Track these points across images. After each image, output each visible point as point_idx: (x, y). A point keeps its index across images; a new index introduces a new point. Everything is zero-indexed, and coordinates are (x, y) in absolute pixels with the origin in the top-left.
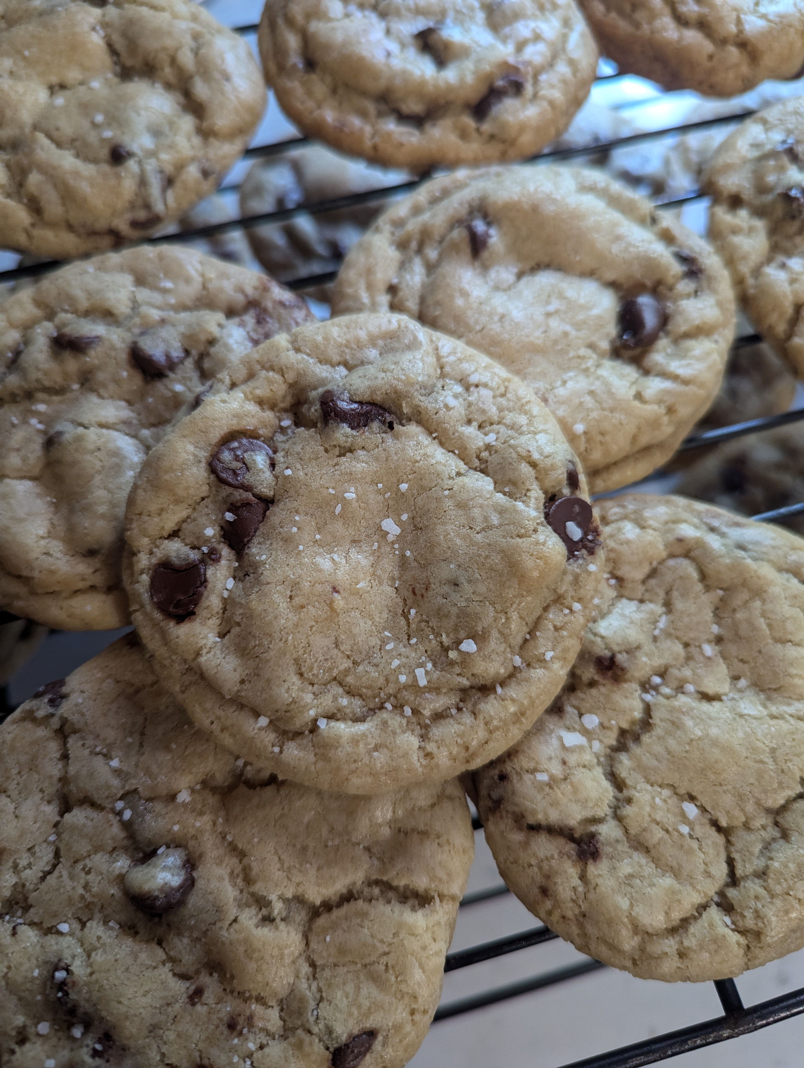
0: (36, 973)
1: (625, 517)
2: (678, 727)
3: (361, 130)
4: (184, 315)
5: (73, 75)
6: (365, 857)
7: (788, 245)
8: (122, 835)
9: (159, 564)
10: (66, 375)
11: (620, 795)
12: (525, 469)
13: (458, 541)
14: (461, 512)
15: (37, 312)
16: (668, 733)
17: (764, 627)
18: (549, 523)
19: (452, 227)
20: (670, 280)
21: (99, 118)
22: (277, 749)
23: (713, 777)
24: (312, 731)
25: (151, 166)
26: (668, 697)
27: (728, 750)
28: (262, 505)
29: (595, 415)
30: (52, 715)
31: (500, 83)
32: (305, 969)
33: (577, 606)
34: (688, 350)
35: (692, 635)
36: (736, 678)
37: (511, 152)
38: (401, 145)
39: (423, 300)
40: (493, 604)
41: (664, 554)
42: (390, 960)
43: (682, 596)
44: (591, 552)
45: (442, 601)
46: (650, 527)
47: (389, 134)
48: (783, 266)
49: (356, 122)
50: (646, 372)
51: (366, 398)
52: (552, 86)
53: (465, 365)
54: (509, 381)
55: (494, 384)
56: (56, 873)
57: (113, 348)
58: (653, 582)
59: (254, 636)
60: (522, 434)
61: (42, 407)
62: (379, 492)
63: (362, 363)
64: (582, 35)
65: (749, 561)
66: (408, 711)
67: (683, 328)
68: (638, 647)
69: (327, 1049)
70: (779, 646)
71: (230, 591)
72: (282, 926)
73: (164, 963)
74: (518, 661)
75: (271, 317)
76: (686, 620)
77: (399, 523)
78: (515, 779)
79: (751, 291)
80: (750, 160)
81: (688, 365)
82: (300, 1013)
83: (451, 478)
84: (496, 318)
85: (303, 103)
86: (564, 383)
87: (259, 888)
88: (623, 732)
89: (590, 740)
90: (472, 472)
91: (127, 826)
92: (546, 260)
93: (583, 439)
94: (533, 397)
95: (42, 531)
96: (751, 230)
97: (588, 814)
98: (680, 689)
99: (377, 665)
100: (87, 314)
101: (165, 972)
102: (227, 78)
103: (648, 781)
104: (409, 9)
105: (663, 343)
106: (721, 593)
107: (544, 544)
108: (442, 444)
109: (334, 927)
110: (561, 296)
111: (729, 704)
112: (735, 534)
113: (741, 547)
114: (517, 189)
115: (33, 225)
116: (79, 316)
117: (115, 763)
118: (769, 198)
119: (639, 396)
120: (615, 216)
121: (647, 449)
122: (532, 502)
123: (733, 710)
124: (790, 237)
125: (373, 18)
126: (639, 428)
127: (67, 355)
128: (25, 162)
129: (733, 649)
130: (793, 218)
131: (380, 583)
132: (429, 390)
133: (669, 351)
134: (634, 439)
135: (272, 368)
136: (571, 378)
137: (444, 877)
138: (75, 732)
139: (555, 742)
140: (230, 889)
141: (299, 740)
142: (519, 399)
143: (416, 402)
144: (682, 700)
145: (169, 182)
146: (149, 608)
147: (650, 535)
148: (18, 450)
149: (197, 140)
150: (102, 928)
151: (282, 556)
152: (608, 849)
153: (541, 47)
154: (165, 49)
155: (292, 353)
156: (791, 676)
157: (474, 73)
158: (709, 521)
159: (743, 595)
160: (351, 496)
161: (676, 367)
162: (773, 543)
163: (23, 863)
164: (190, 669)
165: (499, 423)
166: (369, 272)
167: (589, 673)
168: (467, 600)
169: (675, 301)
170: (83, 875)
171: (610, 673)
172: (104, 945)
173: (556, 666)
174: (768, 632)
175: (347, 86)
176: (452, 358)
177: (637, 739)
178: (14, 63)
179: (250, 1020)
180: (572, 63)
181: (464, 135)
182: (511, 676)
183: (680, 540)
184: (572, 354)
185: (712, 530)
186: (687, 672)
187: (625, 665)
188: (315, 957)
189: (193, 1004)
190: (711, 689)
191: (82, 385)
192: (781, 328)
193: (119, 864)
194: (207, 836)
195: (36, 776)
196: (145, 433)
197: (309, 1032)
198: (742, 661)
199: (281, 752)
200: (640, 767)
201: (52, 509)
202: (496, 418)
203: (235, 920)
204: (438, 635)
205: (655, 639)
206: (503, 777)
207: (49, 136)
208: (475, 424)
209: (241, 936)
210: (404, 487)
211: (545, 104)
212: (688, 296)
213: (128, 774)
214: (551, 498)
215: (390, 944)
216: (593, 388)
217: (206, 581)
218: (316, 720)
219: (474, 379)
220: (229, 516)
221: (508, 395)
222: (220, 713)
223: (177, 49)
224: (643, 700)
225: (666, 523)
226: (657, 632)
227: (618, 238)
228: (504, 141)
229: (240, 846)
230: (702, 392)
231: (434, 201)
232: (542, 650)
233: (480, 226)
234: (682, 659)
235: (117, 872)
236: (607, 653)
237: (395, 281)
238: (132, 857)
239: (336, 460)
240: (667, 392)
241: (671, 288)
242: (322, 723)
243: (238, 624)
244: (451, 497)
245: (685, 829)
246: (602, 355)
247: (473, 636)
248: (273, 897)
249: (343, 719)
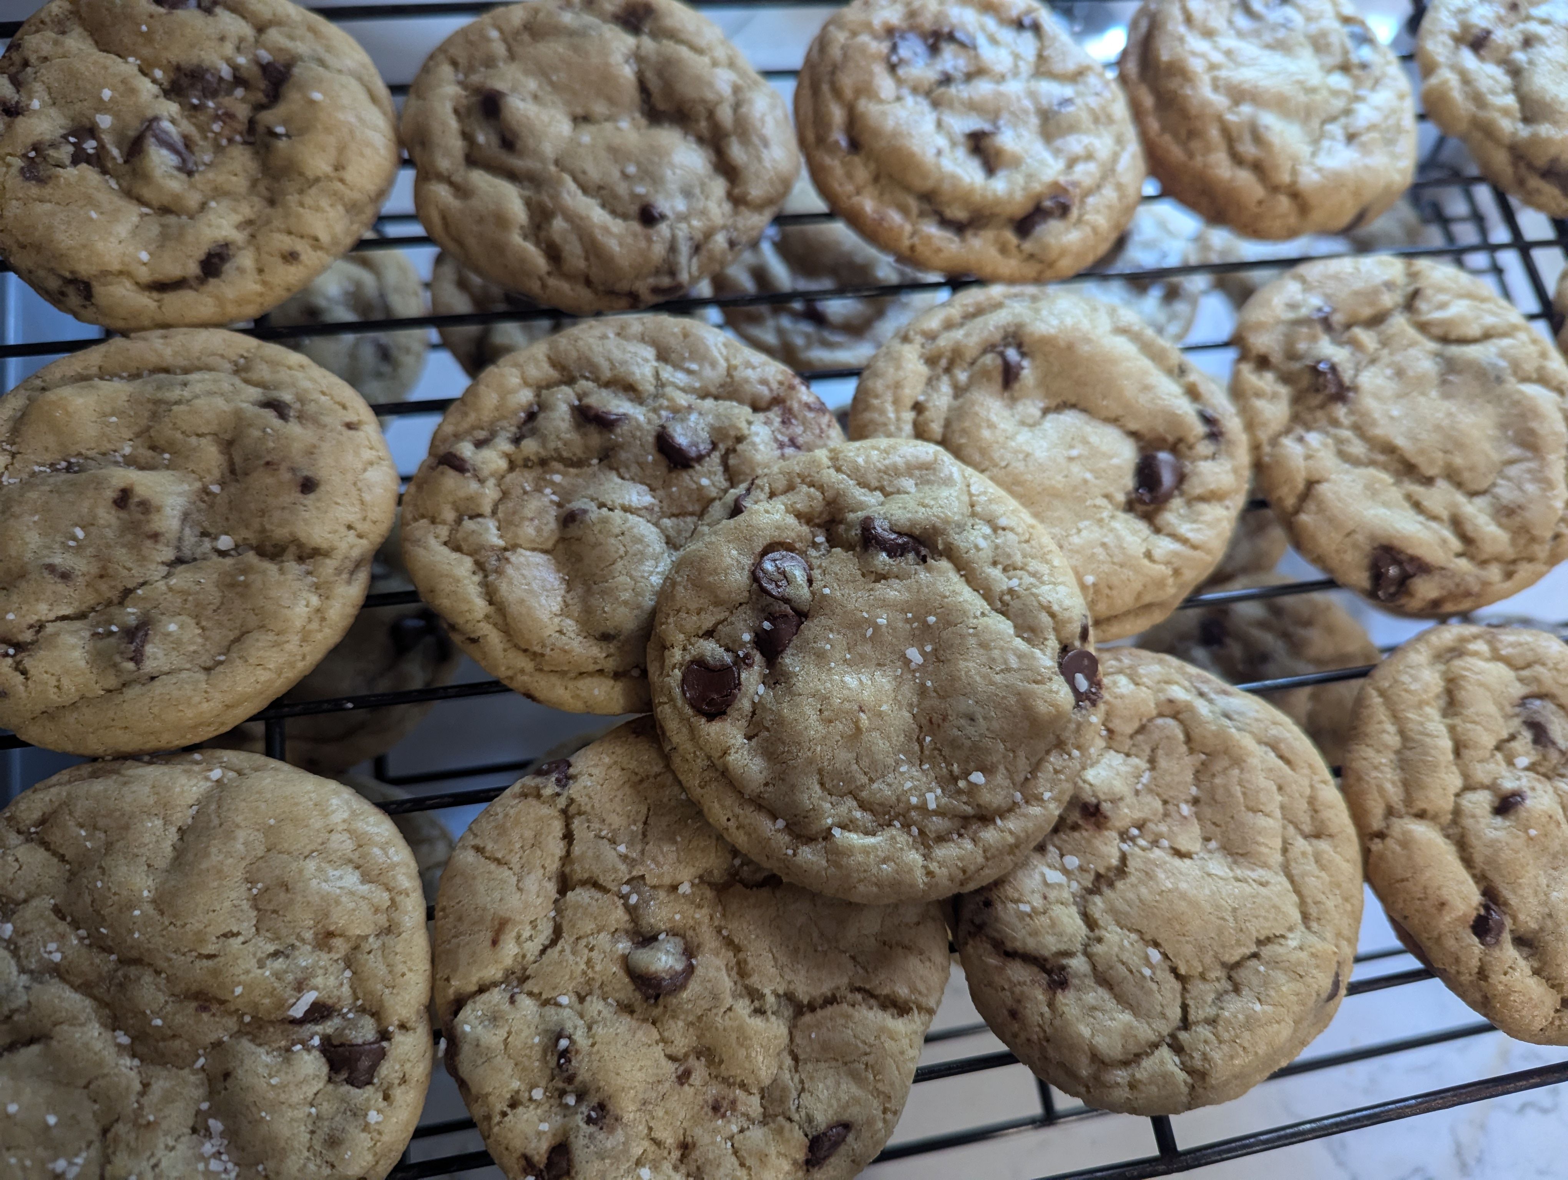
0: (537, 1040)
1: (1120, 672)
2: (1151, 878)
3: (901, 227)
4: (709, 403)
5: (599, 108)
6: (850, 965)
7: (1308, 417)
8: (626, 917)
9: (692, 662)
10: (587, 448)
11: (1091, 935)
12: (1045, 618)
13: (978, 678)
14: (982, 651)
15: (554, 374)
16: (1140, 881)
17: (1239, 794)
18: (1063, 673)
19: (985, 352)
20: (1191, 439)
21: (632, 169)
22: (790, 852)
23: (1178, 927)
24: (825, 839)
25: (682, 232)
26: (1143, 849)
27: (1194, 904)
28: (796, 618)
29: (1106, 568)
30: (558, 795)
31: (1048, 203)
32: (788, 1061)
33: (1076, 753)
34: (1200, 514)
35: (1171, 793)
36: (1207, 839)
37: (1048, 273)
38: (939, 250)
39: (947, 424)
40: (1004, 741)
41: (1154, 713)
42: (871, 1059)
43: (1167, 755)
44: (1094, 704)
45: (956, 732)
46: (1144, 684)
47: (929, 237)
48: (1301, 440)
49: (895, 217)
50: (1157, 531)
51: (905, 530)
52: (1098, 212)
53: (994, 507)
54: (1033, 527)
55: (1020, 530)
56: (559, 947)
57: (639, 427)
58: (1140, 737)
59: (783, 743)
60: (1043, 583)
61: (557, 478)
62: (907, 620)
63: (898, 492)
64: (1133, 157)
65: (1233, 730)
66: (915, 830)
67: (1198, 491)
68: (1121, 799)
69: (806, 1135)
70: (1251, 814)
71: (761, 697)
72: (773, 1018)
73: (657, 1043)
74: (1018, 796)
75: (795, 417)
76: (1168, 778)
77: (923, 654)
78: (1000, 907)
79: (1267, 459)
80: (1283, 322)
81: (1199, 530)
82: (782, 1101)
83: (976, 617)
84: (1021, 456)
85: (841, 185)
86: (1079, 531)
87: (754, 981)
88: (1098, 876)
89: (1070, 880)
90: (994, 614)
91: (630, 910)
92: (1073, 400)
93: (1091, 591)
94: (1053, 547)
95: (556, 608)
96: (1274, 396)
97: (1063, 947)
98: (1155, 843)
99: (889, 785)
100: (607, 385)
101: (658, 1051)
102: (766, 144)
103: (1118, 924)
104: (963, 103)
105: (1177, 502)
106: (1203, 757)
107: (1057, 693)
108: (968, 582)
109: (818, 1025)
110: (1085, 442)
111: (1199, 862)
112: (1222, 702)
113: (1227, 716)
114: (1055, 322)
115: (549, 274)
116: (600, 386)
117: (622, 849)
118: (1296, 366)
119: (1149, 555)
120: (1145, 363)
121: (1148, 607)
122: (1049, 651)
123: (1202, 868)
124: (1311, 410)
125: (924, 105)
126: (1145, 586)
127: (592, 429)
128: (550, 205)
129: (1208, 812)
130: (1317, 391)
131: (900, 709)
132: (961, 527)
133: (1182, 511)
134: (1139, 596)
135: (812, 485)
136: (1086, 528)
137: (924, 991)
138: (580, 813)
139: (1037, 877)
140: (726, 978)
141: (813, 845)
142: (1042, 547)
143: (950, 540)
144: (1157, 853)
145: (697, 249)
146: (680, 703)
147: (1144, 693)
148: (532, 519)
149: (727, 207)
150: (602, 1003)
151: (814, 670)
152: (1076, 981)
153: (1092, 167)
154: (703, 101)
155: (832, 471)
156: (1257, 843)
157: (1024, 189)
158: (1199, 685)
159: (1224, 762)
160: (882, 621)
161: (1185, 529)
162: (1256, 715)
163: (526, 934)
164: (712, 766)
165: (1022, 569)
166: (897, 386)
167: (1075, 816)
168: (981, 735)
169: (1193, 461)
170: (586, 951)
171: (1093, 819)
172: (604, 1019)
173: (1052, 806)
174: (1242, 800)
175: (891, 176)
176: (983, 498)
177: (1111, 885)
178: (540, 86)
179: (733, 1103)
180: (1119, 187)
181: (1004, 250)
182: (1010, 810)
183: (1171, 701)
184: (1088, 503)
185: (1201, 694)
186: (1163, 828)
187: (1109, 814)
188: (799, 1051)
189: (682, 1084)
190: (1183, 847)
191: (601, 460)
192: (1290, 502)
193: (620, 946)
194: (704, 928)
195: (539, 853)
196: (667, 522)
197: (790, 1120)
198: (1214, 824)
199: (795, 855)
200: (1112, 910)
201: (564, 586)
202: (1020, 564)
203: (730, 1009)
204: (949, 764)
205: (1137, 793)
206: (988, 904)
207: (575, 179)
208: (1000, 567)
209: (736, 1024)
210: (932, 619)
211: (1088, 230)
212: (1206, 458)
213: (634, 860)
214: (1065, 649)
215: (871, 1046)
216: (1106, 540)
217: (740, 684)
218: (830, 829)
219: (1003, 522)
220: (767, 625)
221: (1033, 543)
222: (738, 810)
223: (718, 103)
224: (1120, 849)
225: (1159, 682)
226: (1139, 787)
227: (1146, 388)
228: (1041, 262)
229: (736, 941)
230: (1208, 558)
231: (969, 316)
232: (1041, 790)
233: (1012, 354)
234: (1160, 816)
235: (620, 952)
236: (1094, 800)
237: (921, 398)
238: (632, 940)
239: (872, 585)
240: (1176, 554)
241: (1191, 447)
242: (837, 832)
243: (768, 729)
244: (974, 635)
245: (1147, 972)
246: (1117, 507)
247: (982, 769)
248: (767, 991)
249: (856, 830)
